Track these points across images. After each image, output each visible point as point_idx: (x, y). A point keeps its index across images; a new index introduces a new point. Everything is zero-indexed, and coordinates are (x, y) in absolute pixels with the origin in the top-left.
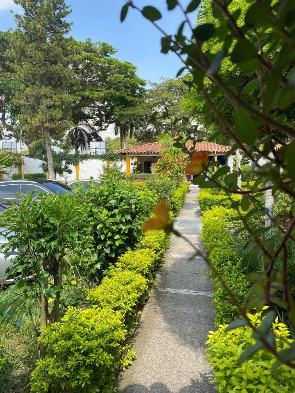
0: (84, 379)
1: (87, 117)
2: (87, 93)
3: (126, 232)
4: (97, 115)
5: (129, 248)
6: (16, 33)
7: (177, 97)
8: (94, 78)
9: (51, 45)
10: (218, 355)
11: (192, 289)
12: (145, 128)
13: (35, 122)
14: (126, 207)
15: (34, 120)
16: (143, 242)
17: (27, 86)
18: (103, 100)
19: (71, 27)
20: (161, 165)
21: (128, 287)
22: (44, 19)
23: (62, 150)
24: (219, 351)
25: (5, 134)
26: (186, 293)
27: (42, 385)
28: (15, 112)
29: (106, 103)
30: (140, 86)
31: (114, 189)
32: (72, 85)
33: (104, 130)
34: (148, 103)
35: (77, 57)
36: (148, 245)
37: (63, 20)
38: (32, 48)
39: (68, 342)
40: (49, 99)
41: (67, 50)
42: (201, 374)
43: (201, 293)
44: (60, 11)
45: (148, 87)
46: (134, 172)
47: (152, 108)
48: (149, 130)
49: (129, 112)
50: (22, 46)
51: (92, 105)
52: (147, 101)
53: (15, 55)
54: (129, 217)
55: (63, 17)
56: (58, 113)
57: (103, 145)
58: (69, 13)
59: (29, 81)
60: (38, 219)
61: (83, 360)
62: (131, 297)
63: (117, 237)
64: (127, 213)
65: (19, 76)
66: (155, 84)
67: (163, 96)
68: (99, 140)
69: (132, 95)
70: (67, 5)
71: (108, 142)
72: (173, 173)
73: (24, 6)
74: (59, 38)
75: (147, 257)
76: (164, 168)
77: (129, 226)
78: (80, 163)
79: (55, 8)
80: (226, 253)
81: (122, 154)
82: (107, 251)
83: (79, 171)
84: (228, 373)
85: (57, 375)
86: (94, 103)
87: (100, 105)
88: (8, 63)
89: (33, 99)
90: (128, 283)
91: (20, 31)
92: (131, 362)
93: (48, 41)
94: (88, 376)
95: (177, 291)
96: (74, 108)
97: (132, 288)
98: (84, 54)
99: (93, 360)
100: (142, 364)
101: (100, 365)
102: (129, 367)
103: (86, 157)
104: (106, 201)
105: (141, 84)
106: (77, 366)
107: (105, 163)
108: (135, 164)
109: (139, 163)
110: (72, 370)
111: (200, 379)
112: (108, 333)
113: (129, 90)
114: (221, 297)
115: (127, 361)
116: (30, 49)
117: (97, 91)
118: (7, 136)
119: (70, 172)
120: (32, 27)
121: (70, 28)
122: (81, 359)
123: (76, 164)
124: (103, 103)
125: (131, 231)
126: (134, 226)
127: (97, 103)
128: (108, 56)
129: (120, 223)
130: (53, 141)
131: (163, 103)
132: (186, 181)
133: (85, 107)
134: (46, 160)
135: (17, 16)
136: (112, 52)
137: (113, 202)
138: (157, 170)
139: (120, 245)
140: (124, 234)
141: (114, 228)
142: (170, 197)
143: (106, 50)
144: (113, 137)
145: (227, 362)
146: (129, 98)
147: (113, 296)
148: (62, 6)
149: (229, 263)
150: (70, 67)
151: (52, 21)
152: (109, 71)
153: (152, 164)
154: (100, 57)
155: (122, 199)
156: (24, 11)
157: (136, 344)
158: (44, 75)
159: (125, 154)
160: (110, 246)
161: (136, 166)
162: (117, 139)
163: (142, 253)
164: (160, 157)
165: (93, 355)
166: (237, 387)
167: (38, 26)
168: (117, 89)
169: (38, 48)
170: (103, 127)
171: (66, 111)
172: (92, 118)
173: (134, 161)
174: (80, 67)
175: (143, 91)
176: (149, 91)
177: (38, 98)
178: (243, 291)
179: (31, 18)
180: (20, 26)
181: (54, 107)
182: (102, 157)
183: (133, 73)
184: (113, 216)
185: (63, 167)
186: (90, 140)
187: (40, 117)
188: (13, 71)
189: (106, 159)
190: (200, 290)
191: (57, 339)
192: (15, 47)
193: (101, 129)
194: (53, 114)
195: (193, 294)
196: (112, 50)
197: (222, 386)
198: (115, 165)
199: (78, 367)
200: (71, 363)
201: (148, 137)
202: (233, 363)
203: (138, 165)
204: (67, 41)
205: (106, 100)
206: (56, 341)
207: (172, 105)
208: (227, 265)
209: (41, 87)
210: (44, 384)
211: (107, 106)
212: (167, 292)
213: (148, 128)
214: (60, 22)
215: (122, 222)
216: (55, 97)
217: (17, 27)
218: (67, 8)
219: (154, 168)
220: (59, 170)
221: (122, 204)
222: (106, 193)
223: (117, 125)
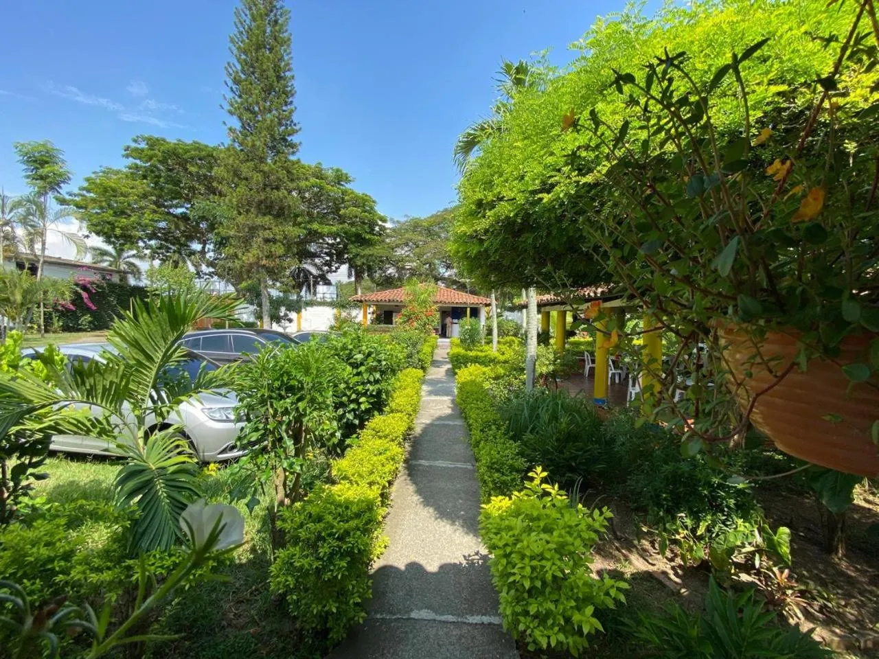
0: (340, 569)
1: (313, 255)
2: (315, 226)
3: (374, 393)
4: (326, 253)
5: (376, 413)
6: (228, 149)
7: (423, 239)
8: (324, 209)
9: (273, 166)
10: (494, 530)
11: (448, 460)
12: (385, 272)
13: (249, 258)
14: (375, 364)
15: (247, 256)
16: (393, 405)
17: (240, 214)
18: (334, 235)
19: (299, 147)
20: (406, 315)
21: (382, 457)
22: (266, 136)
23: (281, 294)
24: (495, 525)
25: (204, 271)
26: (441, 465)
27: (287, 581)
28: (222, 243)
29: (338, 240)
30: (380, 223)
31: (359, 341)
32: (296, 216)
33: (335, 272)
34: (389, 244)
35: (303, 184)
36: (399, 409)
37: (289, 139)
38: (248, 168)
39: (318, 525)
40: (268, 231)
41: (293, 174)
42: (464, 556)
43: (459, 465)
44: (287, 128)
45: (388, 225)
46: (372, 323)
47: (393, 249)
48: (390, 274)
49: (367, 251)
50: (235, 166)
51: (321, 241)
52: (388, 240)
53: (226, 175)
54: (378, 376)
55: (289, 135)
56: (279, 250)
57: (332, 289)
58: (297, 132)
59: (244, 207)
60: (282, 375)
61: (338, 546)
62: (387, 469)
63: (362, 399)
64: (376, 371)
65: (230, 200)
66: (398, 222)
67: (407, 236)
68: (328, 283)
69: (370, 233)
70: (295, 121)
71: (339, 286)
72: (420, 325)
73: (240, 118)
74: (283, 159)
75: (400, 423)
76: (409, 319)
77: (377, 386)
78: (303, 310)
79: (280, 124)
80: (489, 416)
81: (357, 301)
82: (350, 416)
83: (302, 320)
84: (508, 550)
85: (307, 566)
86: (323, 239)
87: (330, 242)
88: (215, 184)
89: (247, 230)
90: (380, 454)
91: (234, 148)
92: (383, 550)
93: (269, 161)
94: (345, 565)
95: (432, 463)
96: (298, 244)
97: (387, 459)
98: (313, 180)
99: (350, 545)
100: (396, 552)
101: (359, 550)
102: (381, 556)
103: (310, 304)
104: (350, 356)
105: (381, 220)
106: (330, 553)
107: (335, 311)
108: (373, 313)
109: (378, 312)
110: (325, 559)
111: (464, 562)
112: (365, 512)
113: (366, 227)
114: (488, 467)
115: (379, 549)
116: (245, 170)
117: (327, 224)
118: (206, 274)
119: (290, 321)
120: (250, 144)
121: (298, 150)
122: (335, 544)
123: (298, 311)
124: (335, 239)
125: (379, 392)
126: (383, 385)
127: (327, 239)
128: (342, 185)
129: (367, 383)
130: (270, 283)
131: (407, 245)
132: (434, 335)
133: (311, 242)
134: (260, 305)
135: (230, 129)
136: (348, 181)
137: (359, 357)
138: (401, 321)
139: (366, 409)
140: (371, 395)
141: (360, 388)
142: (418, 353)
143: (340, 178)
144: (345, 280)
145: (506, 537)
146: (368, 236)
147: (364, 469)
148: (288, 122)
149: (493, 427)
150: (294, 193)
151: (275, 139)
152: (343, 203)
153: (394, 314)
154: (332, 186)
155: (369, 354)
156: (240, 124)
157: (387, 528)
158: (261, 202)
159: (361, 301)
160: (353, 410)
161: (375, 316)
162: (350, 283)
163: (393, 418)
164: (404, 306)
165: (351, 539)
166: (520, 565)
167: (258, 143)
168: (352, 224)
169: (256, 169)
170: (334, 268)
171: (288, 248)
172: (319, 256)
173: (371, 310)
174: (307, 195)
175: (383, 229)
176: (390, 229)
177: (253, 230)
178: (512, 459)
179: (248, 133)
180: (234, 141)
181: (274, 241)
182: (331, 304)
183: (372, 208)
184: (359, 374)
185: (282, 314)
186: (316, 283)
187: (255, 252)
188: (221, 194)
189: (336, 307)
190: (458, 461)
191: (302, 522)
192: (225, 165)
193: (331, 271)
194: (273, 249)
195: (450, 466)
196: (347, 178)
197: (502, 565)
198: (349, 314)
199: (332, 555)
200: (324, 550)
201: (388, 283)
202: (513, 538)
203: (377, 315)
204: (293, 163)
205: (338, 235)
206: (301, 525)
207: (417, 247)
208: (490, 430)
209: (257, 216)
210: (290, 579)
211: (339, 243)
212: (420, 465)
213: (389, 272)
214: (285, 140)
215: (369, 382)
216: (276, 230)
217: (230, 143)
218: (295, 125)
219: (397, 319)
220: (276, 318)
221: (370, 360)
222: (350, 347)
223: (351, 267)
